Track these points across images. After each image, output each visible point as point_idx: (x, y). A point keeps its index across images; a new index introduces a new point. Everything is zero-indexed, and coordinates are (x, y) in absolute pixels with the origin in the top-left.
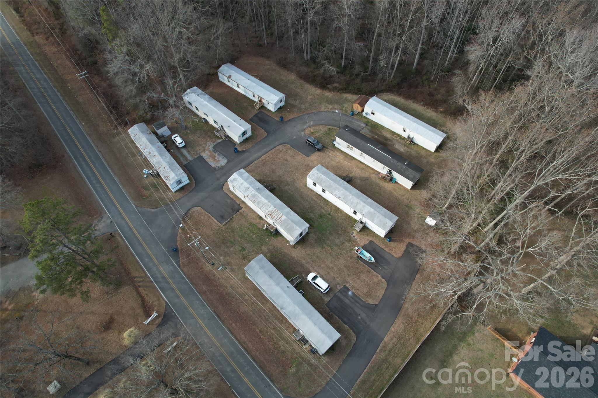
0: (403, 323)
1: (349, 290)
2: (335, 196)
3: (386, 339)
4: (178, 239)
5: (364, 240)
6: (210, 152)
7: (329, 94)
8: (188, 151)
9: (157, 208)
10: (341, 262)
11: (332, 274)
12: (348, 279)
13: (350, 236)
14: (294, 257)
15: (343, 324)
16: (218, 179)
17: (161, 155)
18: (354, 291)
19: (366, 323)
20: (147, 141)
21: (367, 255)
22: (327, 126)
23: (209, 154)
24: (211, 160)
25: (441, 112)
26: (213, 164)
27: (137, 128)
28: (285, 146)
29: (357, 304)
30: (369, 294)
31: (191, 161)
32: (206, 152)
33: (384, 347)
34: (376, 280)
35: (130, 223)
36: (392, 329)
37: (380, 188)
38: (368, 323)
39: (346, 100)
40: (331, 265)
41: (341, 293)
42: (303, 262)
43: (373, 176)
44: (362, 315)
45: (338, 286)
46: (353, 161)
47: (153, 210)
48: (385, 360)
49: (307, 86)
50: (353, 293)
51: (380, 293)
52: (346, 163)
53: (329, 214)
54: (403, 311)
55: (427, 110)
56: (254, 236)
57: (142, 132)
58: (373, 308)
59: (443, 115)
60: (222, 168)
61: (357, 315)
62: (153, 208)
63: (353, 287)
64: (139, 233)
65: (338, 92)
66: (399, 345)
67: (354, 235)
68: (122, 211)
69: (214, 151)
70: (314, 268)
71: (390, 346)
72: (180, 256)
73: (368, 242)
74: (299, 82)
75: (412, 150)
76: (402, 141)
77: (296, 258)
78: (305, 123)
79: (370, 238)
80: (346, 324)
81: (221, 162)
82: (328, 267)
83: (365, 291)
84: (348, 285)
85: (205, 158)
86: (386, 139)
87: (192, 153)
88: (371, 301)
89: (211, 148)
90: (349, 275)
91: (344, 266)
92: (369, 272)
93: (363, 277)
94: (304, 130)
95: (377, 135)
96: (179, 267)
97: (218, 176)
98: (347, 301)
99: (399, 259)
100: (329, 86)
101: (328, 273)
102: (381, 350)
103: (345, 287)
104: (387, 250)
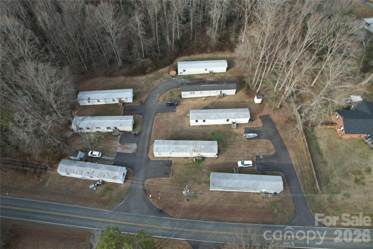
0: (292, 151)
1: (259, 156)
2: (213, 119)
3: (293, 163)
4: (155, 205)
5: (241, 130)
6: (120, 146)
7: (151, 76)
8: (107, 156)
9: (123, 200)
10: (244, 147)
11: (246, 156)
12: (254, 152)
13: (235, 133)
14: (222, 163)
15: (272, 172)
16: (142, 157)
17: (98, 168)
18: (262, 155)
19: (280, 164)
20: (80, 167)
21: (251, 135)
22: (168, 91)
23: (121, 148)
24: (127, 150)
25: (210, 52)
26: (130, 152)
27: (63, 165)
28: (158, 115)
29: (268, 159)
30: (268, 151)
31: (115, 160)
32: (118, 148)
33: (296, 167)
34: (265, 143)
35: (115, 222)
36: (291, 157)
37: (223, 102)
38: (281, 163)
39: (162, 73)
40: (241, 152)
41: (258, 160)
42: (228, 161)
43: (214, 99)
44: (275, 162)
45: (253, 158)
46: (198, 99)
47: (122, 203)
48: (302, 172)
49: (135, 78)
50: (262, 156)
51: (272, 146)
52: (195, 102)
53: (215, 131)
54: (287, 147)
55: (203, 55)
56: (193, 169)
57: (70, 165)
58: (276, 155)
59: (212, 53)
60: (137, 150)
61: (273, 163)
62: (121, 202)
63: (259, 153)
64: (128, 221)
65: (154, 71)
66: (300, 161)
67: (235, 131)
68: (102, 220)
69: (122, 145)
70: (235, 159)
71: (297, 164)
72: (166, 212)
73: (244, 130)
74: (129, 79)
75: (216, 76)
76: (208, 76)
77: (224, 162)
78: (155, 97)
79: (243, 127)
80: (273, 171)
81: (133, 147)
82: (241, 154)
83: (266, 151)
84: (257, 155)
85: (121, 152)
86: (201, 79)
87: (110, 155)
88: (272, 153)
89: (119, 144)
90: (252, 150)
91: (247, 147)
92: (258, 141)
93: (258, 145)
94: (158, 101)
95: (195, 80)
96: (172, 217)
97: (140, 155)
98: (263, 161)
99: (263, 126)
100: (147, 71)
101: (244, 156)
102: (296, 169)
103: (257, 156)
104: (255, 126)
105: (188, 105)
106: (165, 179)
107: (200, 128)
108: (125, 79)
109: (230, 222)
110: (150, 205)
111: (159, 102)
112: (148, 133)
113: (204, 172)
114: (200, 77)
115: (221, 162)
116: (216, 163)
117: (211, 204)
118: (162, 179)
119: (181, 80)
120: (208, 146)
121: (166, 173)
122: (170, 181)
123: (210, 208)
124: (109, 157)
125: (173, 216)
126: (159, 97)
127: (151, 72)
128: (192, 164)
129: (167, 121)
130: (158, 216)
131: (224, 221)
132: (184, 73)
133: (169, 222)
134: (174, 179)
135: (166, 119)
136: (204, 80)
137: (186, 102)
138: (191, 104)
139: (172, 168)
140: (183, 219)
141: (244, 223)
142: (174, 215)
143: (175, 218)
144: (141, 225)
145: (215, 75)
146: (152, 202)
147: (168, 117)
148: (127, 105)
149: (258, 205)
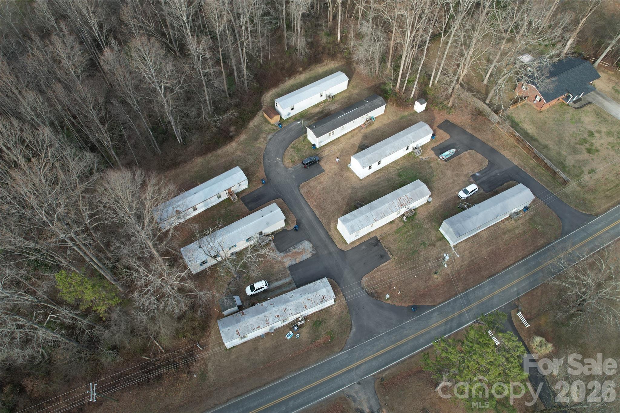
0: (504, 150)
1: (475, 175)
3: (516, 164)
5: (431, 154)
6: (286, 257)
7: (243, 137)
9: (351, 325)
10: (449, 173)
11: (459, 182)
12: (465, 172)
13: (425, 161)
14: (439, 204)
15: (502, 186)
18: (476, 172)
19: (503, 172)
21: (447, 154)
23: (289, 258)
24: (300, 256)
25: (304, 70)
26: (307, 256)
28: (303, 186)
29: (488, 173)
30: (479, 163)
31: (293, 279)
32: (285, 260)
33: (521, 167)
34: (468, 155)
35: (366, 359)
36: (508, 158)
37: (377, 130)
38: (503, 170)
39: (258, 126)
40: (452, 180)
41: (477, 180)
42: (445, 199)
43: (362, 131)
44: (496, 172)
45: (470, 180)
46: (341, 140)
47: (354, 330)
48: (532, 169)
49: (220, 151)
50: (478, 173)
51: (479, 156)
52: (341, 146)
53: (399, 170)
54: (496, 148)
55: (297, 78)
56: (411, 232)
58: (492, 164)
59: (307, 70)
60: (315, 247)
61: (496, 175)
62: (351, 330)
63: (473, 171)
66: (520, 158)
67: (424, 158)
69: (287, 252)
70: (452, 193)
71: (521, 163)
72: (421, 304)
73: (433, 152)
75: (339, 100)
76: (327, 103)
77: (441, 203)
79: (429, 149)
80: (503, 184)
81: (306, 248)
82: (453, 182)
83: (477, 165)
84: (471, 174)
85: (294, 263)
86: (321, 112)
88: (486, 163)
89: (282, 254)
90: (462, 171)
91: (453, 172)
92: (460, 158)
93: (464, 162)
94: (286, 168)
96: (434, 306)
97: (326, 252)
98: (484, 178)
99: (451, 137)
100: (231, 134)
101: (458, 184)
102: (525, 169)
103: (472, 176)
104: (442, 142)
105: (334, 154)
106: (386, 265)
107: (377, 176)
108: (205, 160)
109: (503, 269)
110: (393, 309)
111: (289, 169)
112: (312, 218)
113: (427, 229)
114: (317, 110)
115: (437, 205)
116: (432, 209)
117: (466, 262)
118: (382, 267)
119: (294, 125)
120: (414, 191)
121: (382, 257)
122: (394, 263)
123: (469, 267)
124: (280, 280)
125: (435, 304)
126: (283, 162)
127: (238, 132)
128: (404, 226)
129: (324, 189)
130: (416, 316)
131: (498, 273)
132: (293, 113)
133: (435, 314)
134: (396, 258)
135: (320, 187)
136: (326, 111)
137: (327, 151)
138: (336, 151)
139: (383, 245)
140: (449, 299)
141: (519, 261)
142: (434, 301)
143: (438, 305)
144: (404, 340)
145: (336, 98)
146: (392, 303)
147: (320, 183)
148: (244, 195)
149: (517, 231)
